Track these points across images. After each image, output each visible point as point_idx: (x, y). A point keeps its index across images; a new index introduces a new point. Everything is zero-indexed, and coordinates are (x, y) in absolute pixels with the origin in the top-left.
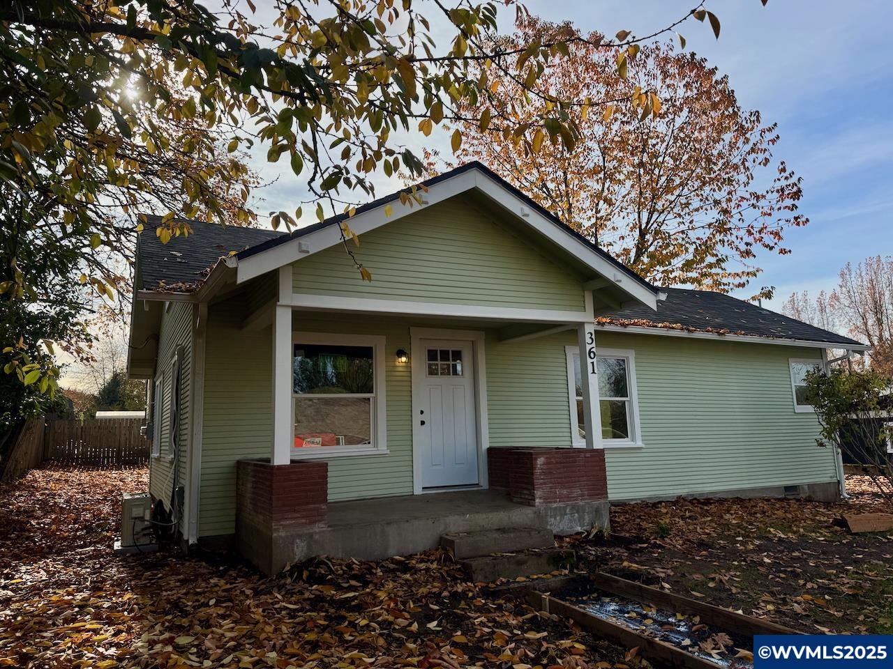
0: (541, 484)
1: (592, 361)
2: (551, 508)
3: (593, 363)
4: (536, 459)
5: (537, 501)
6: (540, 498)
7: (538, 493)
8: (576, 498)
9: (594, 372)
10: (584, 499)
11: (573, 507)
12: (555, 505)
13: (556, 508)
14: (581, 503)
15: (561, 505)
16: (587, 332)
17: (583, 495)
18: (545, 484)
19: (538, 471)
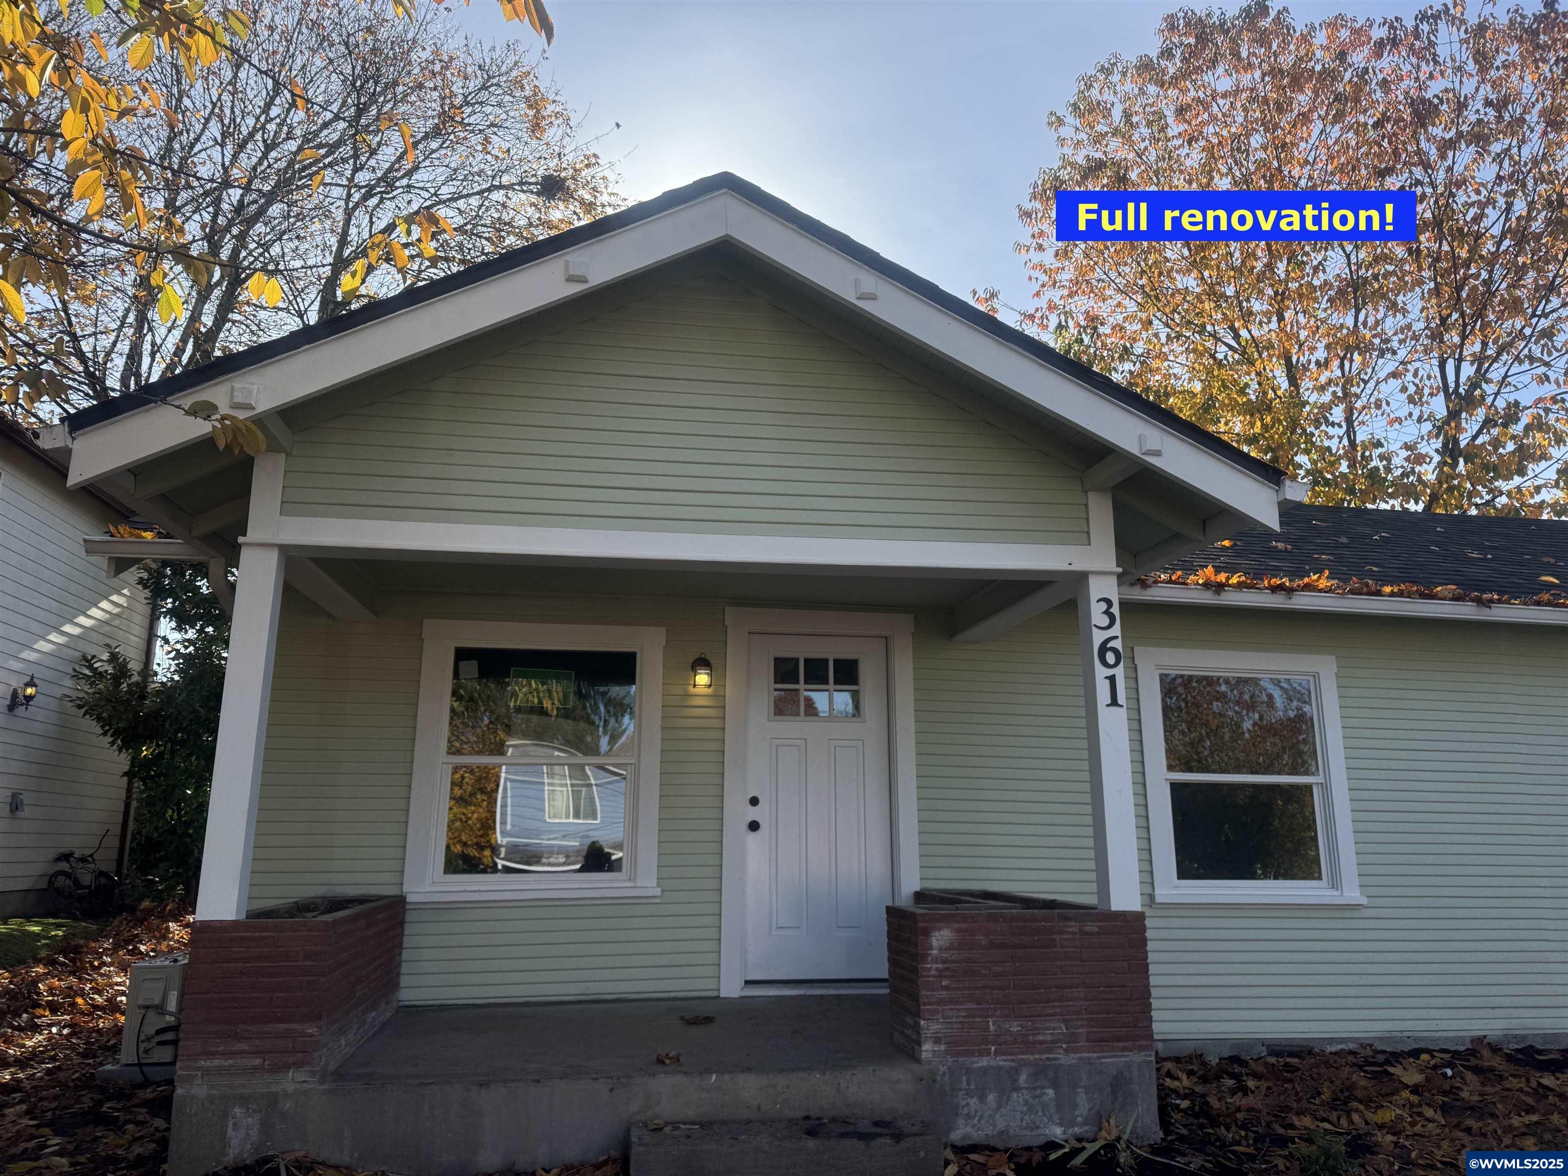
0: (940, 1002)
1: (1110, 672)
2: (969, 1071)
3: (1112, 679)
4: (926, 932)
5: (927, 1047)
6: (937, 1041)
7: (930, 1027)
8: (1050, 1046)
9: (1114, 702)
10: (1076, 1051)
11: (1039, 1071)
12: (983, 1062)
13: (985, 1070)
14: (1066, 1059)
15: (1002, 1061)
16: (1094, 597)
17: (1071, 1038)
18: (952, 1001)
19: (932, 967)
